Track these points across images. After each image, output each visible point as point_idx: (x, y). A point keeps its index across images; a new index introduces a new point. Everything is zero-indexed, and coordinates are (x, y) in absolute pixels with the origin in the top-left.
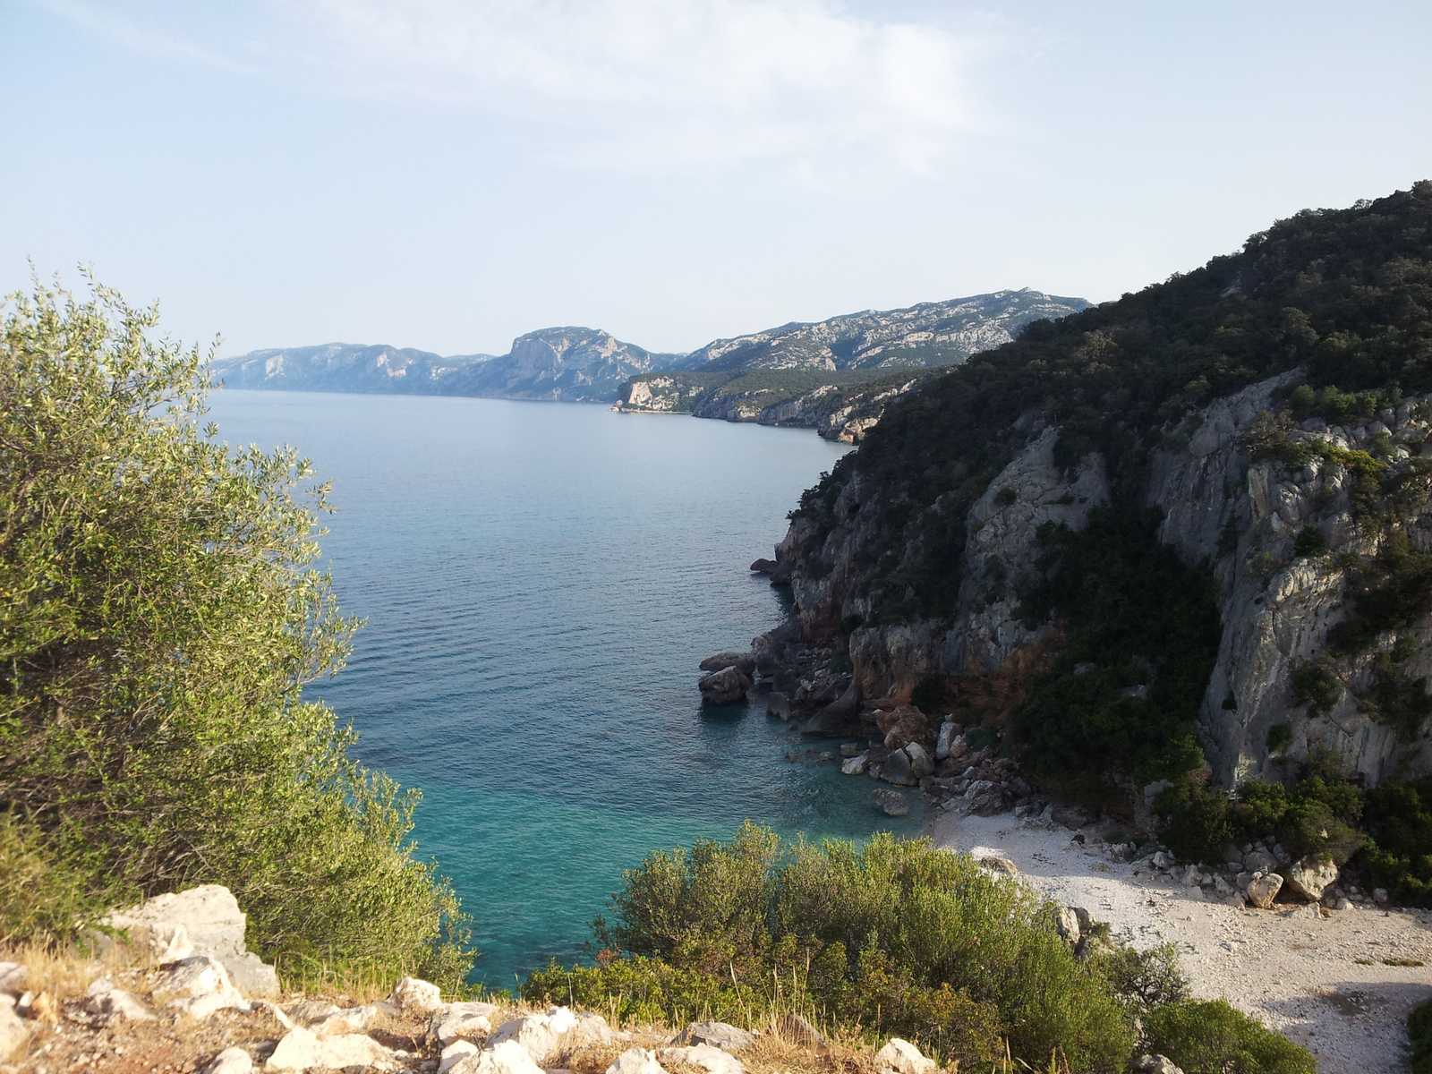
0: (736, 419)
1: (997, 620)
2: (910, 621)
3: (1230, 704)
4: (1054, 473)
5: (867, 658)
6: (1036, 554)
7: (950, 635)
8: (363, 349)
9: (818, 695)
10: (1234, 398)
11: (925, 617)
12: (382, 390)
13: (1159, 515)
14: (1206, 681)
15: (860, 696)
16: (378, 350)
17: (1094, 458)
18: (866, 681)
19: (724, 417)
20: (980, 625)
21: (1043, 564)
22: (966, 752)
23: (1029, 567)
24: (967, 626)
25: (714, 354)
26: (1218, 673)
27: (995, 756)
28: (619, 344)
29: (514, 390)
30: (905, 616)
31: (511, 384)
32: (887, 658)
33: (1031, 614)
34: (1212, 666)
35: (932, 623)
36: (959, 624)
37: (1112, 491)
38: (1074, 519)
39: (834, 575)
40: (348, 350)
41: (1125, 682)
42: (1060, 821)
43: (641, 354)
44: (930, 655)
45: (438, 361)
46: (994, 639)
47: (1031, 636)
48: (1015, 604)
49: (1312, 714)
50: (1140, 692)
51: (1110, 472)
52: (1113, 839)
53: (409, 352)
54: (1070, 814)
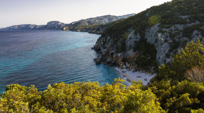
0: (77, 31)
1: (131, 52)
2: (121, 53)
3: (159, 58)
4: (134, 35)
5: (116, 57)
6: (134, 44)
7: (125, 54)
8: (28, 25)
9: (109, 62)
10: (154, 26)
11: (122, 52)
12: (31, 30)
13: (147, 39)
14: (156, 56)
15: (115, 61)
16: (29, 25)
17: (138, 33)
18: (116, 59)
19: (76, 31)
20: (129, 52)
21: (135, 45)
22: (130, 66)
23: (134, 46)
24: (127, 52)
25: (73, 24)
26: (157, 55)
27: (133, 66)
28: (61, 23)
29: (48, 29)
30: (120, 52)
31: (47, 28)
32: (118, 57)
33: (134, 51)
34: (156, 54)
35: (123, 53)
36: (126, 52)
37: (141, 37)
38: (138, 40)
39: (107, 48)
40: (25, 25)
41: (148, 57)
42: (143, 72)
43: (64, 24)
44: (123, 56)
45: (38, 26)
46: (131, 54)
47: (135, 53)
48: (133, 50)
49: (168, 58)
50: (149, 58)
51: (140, 35)
52: (150, 73)
53: (33, 25)
54: (144, 71)
